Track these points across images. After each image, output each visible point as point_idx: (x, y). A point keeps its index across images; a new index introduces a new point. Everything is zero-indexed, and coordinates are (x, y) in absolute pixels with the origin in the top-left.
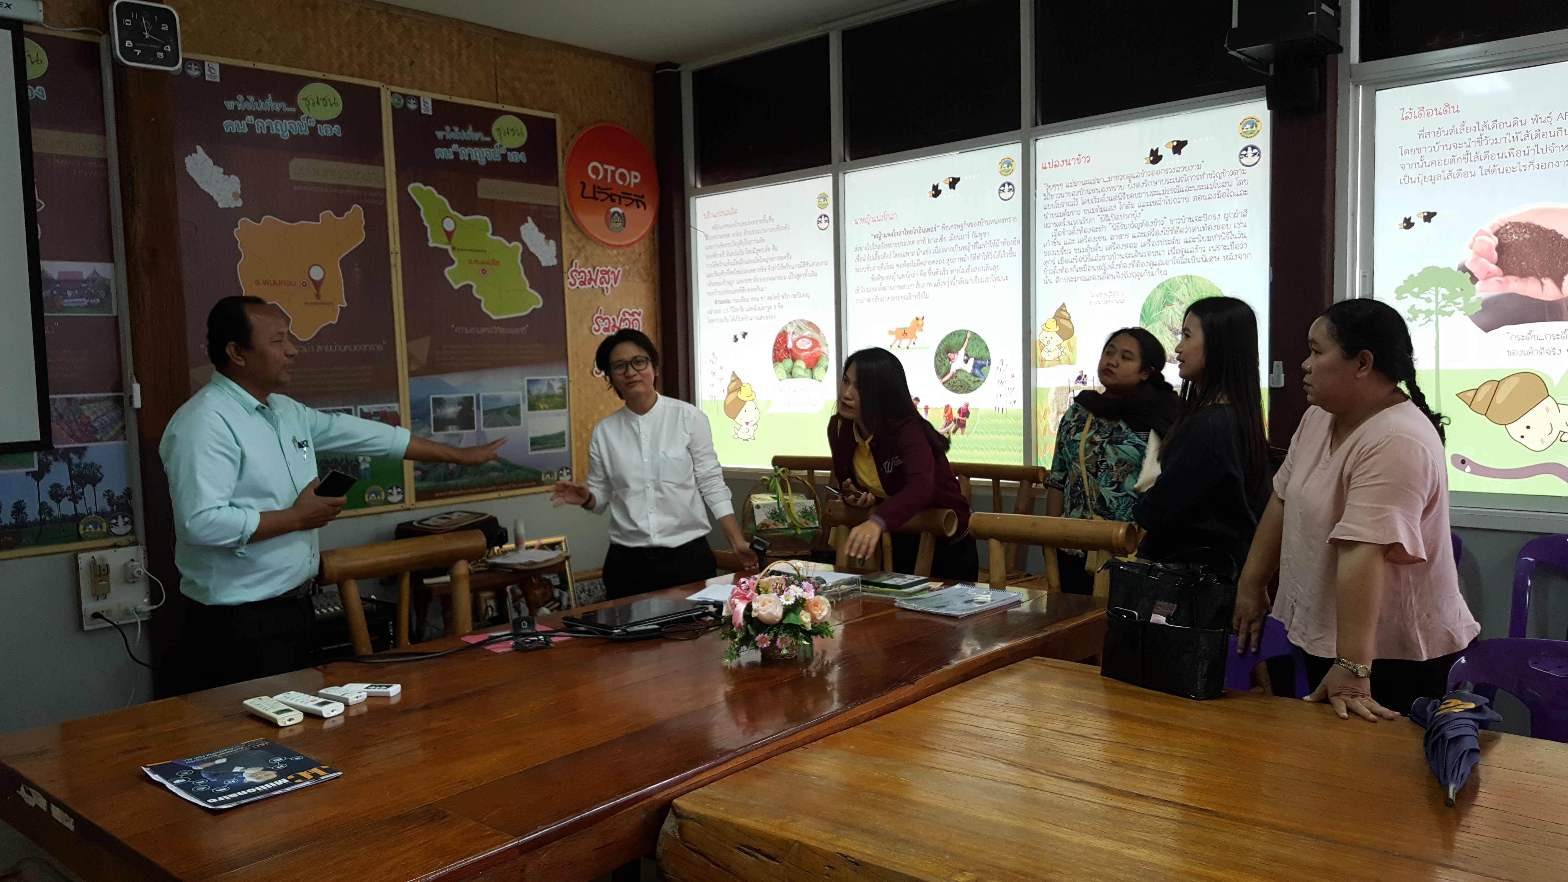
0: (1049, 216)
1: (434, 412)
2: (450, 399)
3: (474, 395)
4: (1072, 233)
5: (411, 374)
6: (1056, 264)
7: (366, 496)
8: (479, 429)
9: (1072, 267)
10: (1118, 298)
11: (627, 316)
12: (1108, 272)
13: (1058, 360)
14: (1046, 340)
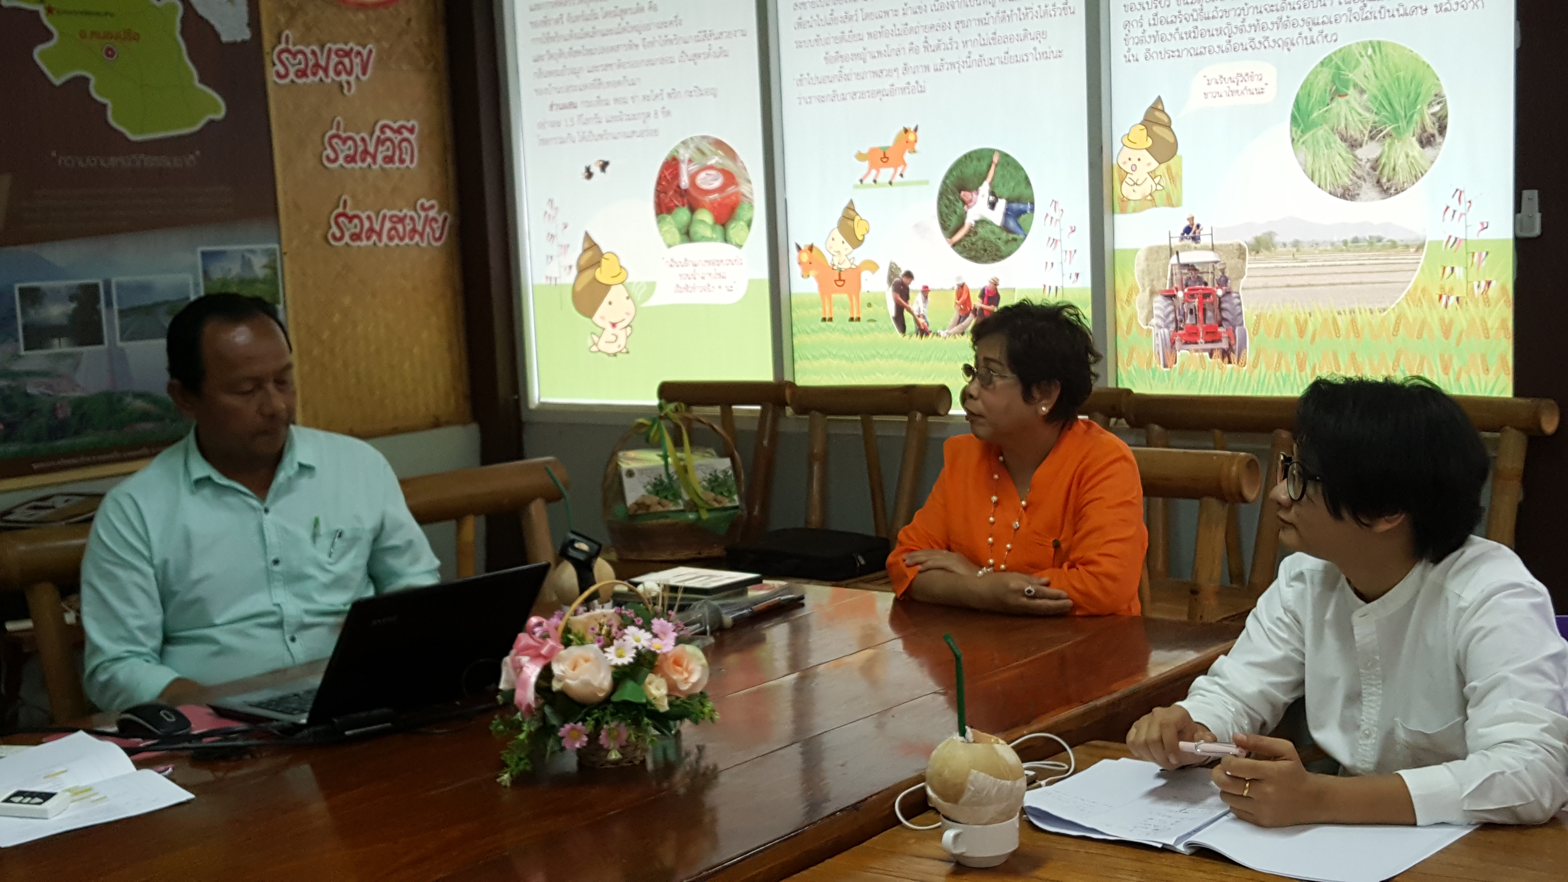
2: (53, 290)
3: (99, 282)
6: (1146, 26)
8: (110, 344)
9: (1173, 32)
10: (1253, 85)
11: (389, 133)
12: (1236, 39)
13: (1150, 201)
14: (1130, 163)
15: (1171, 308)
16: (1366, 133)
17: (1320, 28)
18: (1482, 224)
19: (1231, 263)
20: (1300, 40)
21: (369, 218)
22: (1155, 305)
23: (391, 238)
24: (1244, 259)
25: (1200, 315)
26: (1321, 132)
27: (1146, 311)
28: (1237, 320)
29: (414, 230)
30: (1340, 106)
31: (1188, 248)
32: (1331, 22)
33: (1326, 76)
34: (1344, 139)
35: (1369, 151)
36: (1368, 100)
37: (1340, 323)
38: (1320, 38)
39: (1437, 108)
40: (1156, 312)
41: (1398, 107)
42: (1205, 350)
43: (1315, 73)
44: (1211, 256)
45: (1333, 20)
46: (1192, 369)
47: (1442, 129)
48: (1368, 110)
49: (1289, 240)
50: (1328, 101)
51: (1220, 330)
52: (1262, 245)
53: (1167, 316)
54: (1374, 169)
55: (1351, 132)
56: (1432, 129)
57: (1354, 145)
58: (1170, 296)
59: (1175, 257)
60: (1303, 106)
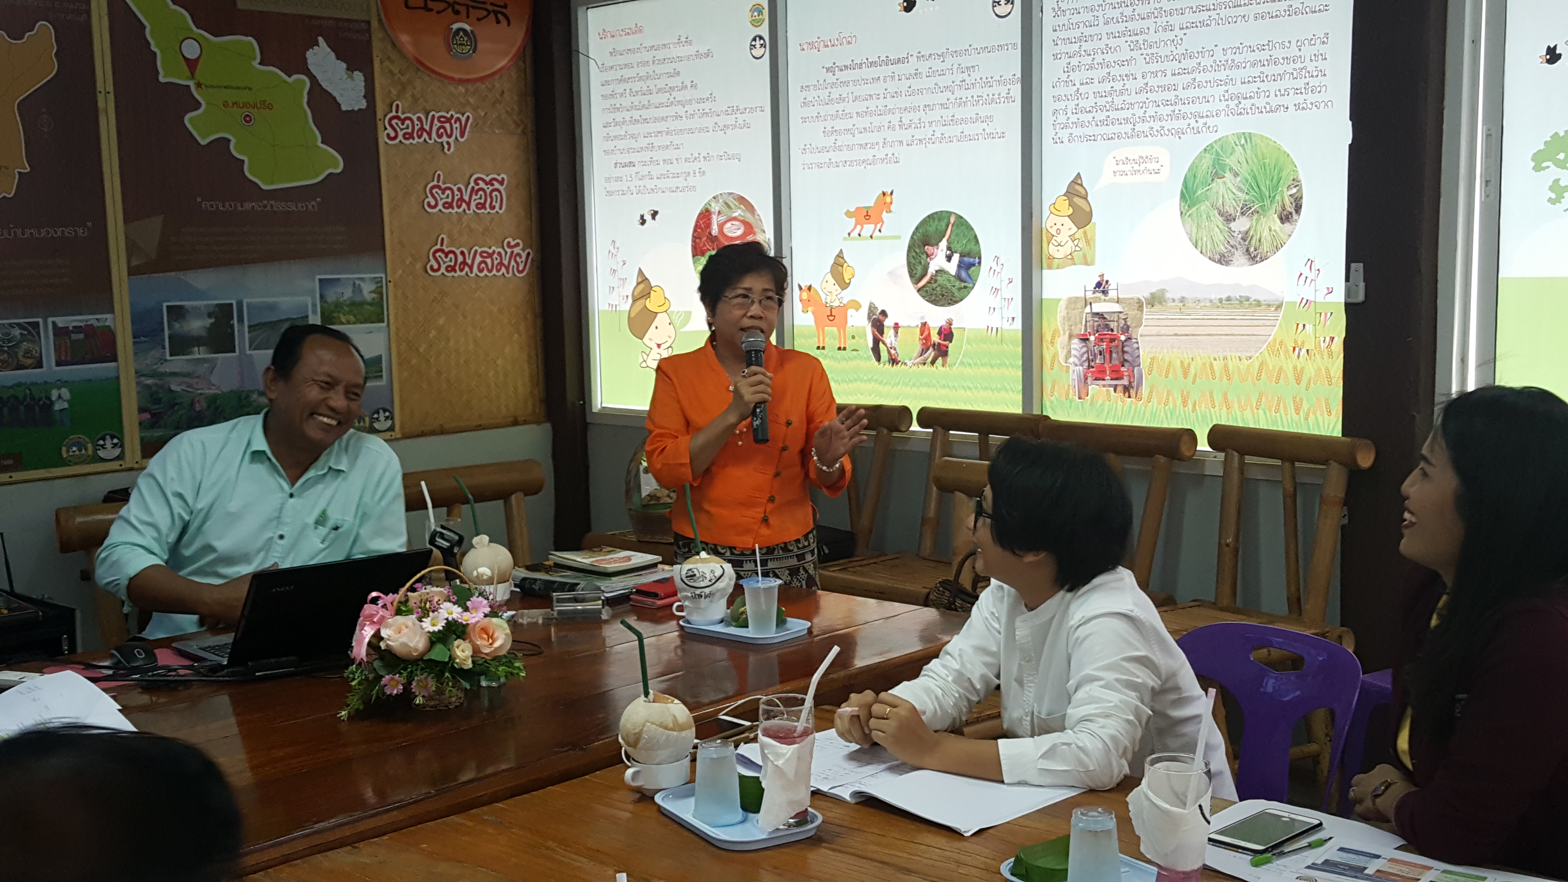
0: (1059, 42)
1: (169, 328)
2: (195, 308)
3: (234, 302)
4: (1091, 67)
5: (132, 271)
6: (1069, 114)
7: (64, 449)
8: (242, 351)
9: (1091, 119)
10: (1151, 166)
11: (482, 185)
12: (1139, 127)
13: (1070, 260)
14: (1055, 228)
15: (1084, 349)
16: (1239, 209)
17: (1204, 120)
18: (1328, 288)
19: (1132, 313)
20: (1188, 130)
21: (462, 253)
22: (1072, 346)
23: (481, 271)
24: (1142, 311)
25: (1107, 356)
26: (1204, 207)
27: (1065, 351)
28: (1135, 363)
29: (501, 264)
30: (1218, 186)
31: (1099, 300)
32: (1213, 116)
33: (1207, 161)
34: (1221, 214)
35: (1241, 225)
36: (1240, 181)
37: (1216, 368)
38: (1204, 129)
39: (1294, 191)
40: (1073, 352)
41: (1263, 189)
42: (1110, 386)
43: (1199, 158)
44: (1116, 308)
45: (1214, 114)
46: (1100, 402)
47: (1298, 209)
48: (1240, 190)
49: (1177, 296)
50: (1209, 181)
51: (1123, 369)
52: (1156, 299)
53: (1082, 356)
54: (1244, 239)
55: (1227, 208)
56: (1290, 208)
57: (1229, 219)
58: (1085, 340)
59: (1089, 307)
60: (1190, 185)
